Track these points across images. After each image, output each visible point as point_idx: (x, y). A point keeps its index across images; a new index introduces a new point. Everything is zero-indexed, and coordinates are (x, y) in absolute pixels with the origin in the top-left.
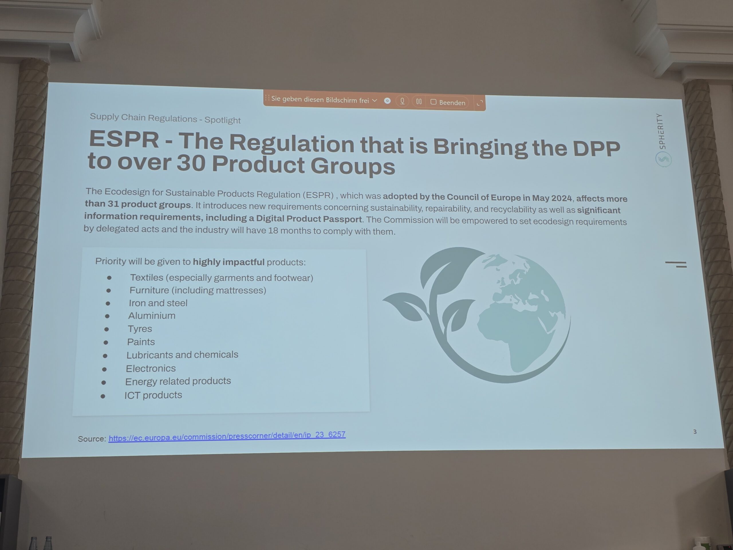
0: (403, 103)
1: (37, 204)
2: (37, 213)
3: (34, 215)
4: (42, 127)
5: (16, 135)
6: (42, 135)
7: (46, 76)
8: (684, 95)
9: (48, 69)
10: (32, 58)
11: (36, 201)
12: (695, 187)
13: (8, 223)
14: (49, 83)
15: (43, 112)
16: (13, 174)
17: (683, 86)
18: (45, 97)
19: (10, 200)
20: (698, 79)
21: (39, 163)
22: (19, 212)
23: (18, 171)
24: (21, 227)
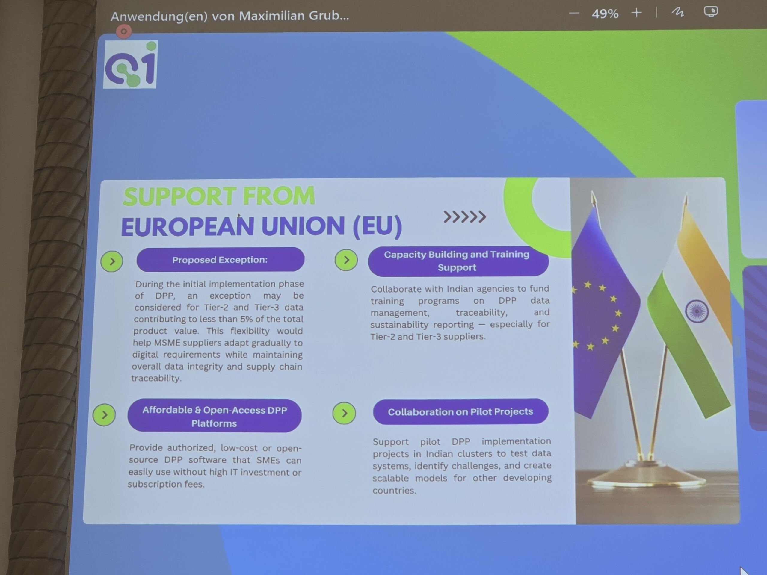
2: (80, 245)
3: (76, 247)
5: (43, 100)
13: (29, 264)
16: (38, 171)
19: (32, 221)
21: (83, 151)
22: (49, 242)
23: (47, 167)
24: (52, 271)
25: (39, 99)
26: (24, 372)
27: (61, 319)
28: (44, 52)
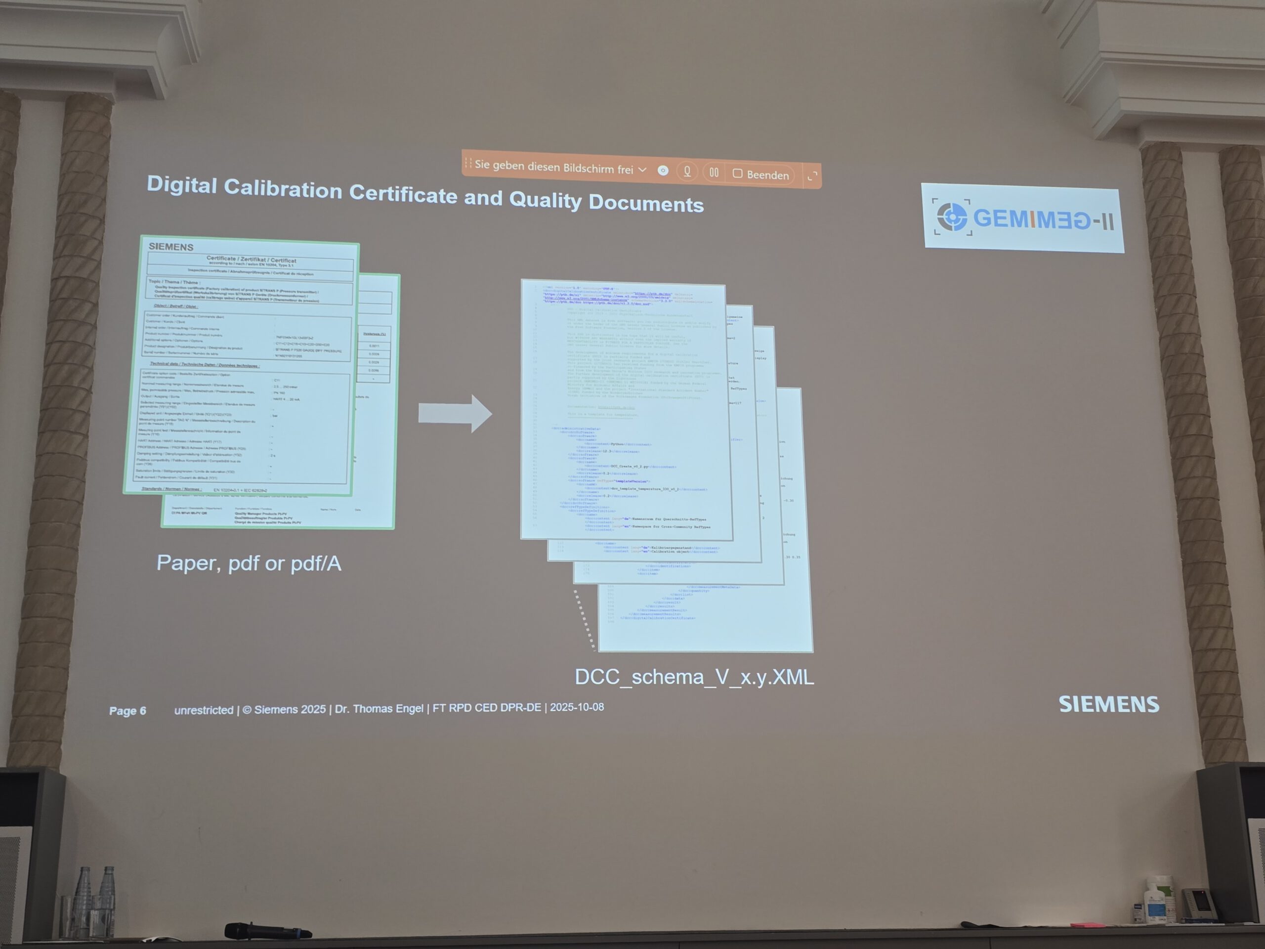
0: (687, 174)
1: (92, 330)
2: (91, 345)
3: (87, 348)
4: (100, 204)
5: (60, 217)
6: (101, 218)
7: (109, 122)
8: (1142, 166)
9: (111, 111)
10: (85, 93)
11: (91, 324)
12: (1159, 316)
13: (45, 361)
15: (103, 181)
16: (54, 280)
17: (1140, 153)
18: (105, 157)
19: (48, 323)
20: (1164, 142)
21: (96, 264)
22: (64, 342)
23: (62, 277)
24: (66, 367)
25: (57, 217)
26: (39, 456)
27: (73, 409)
28: (63, 176)
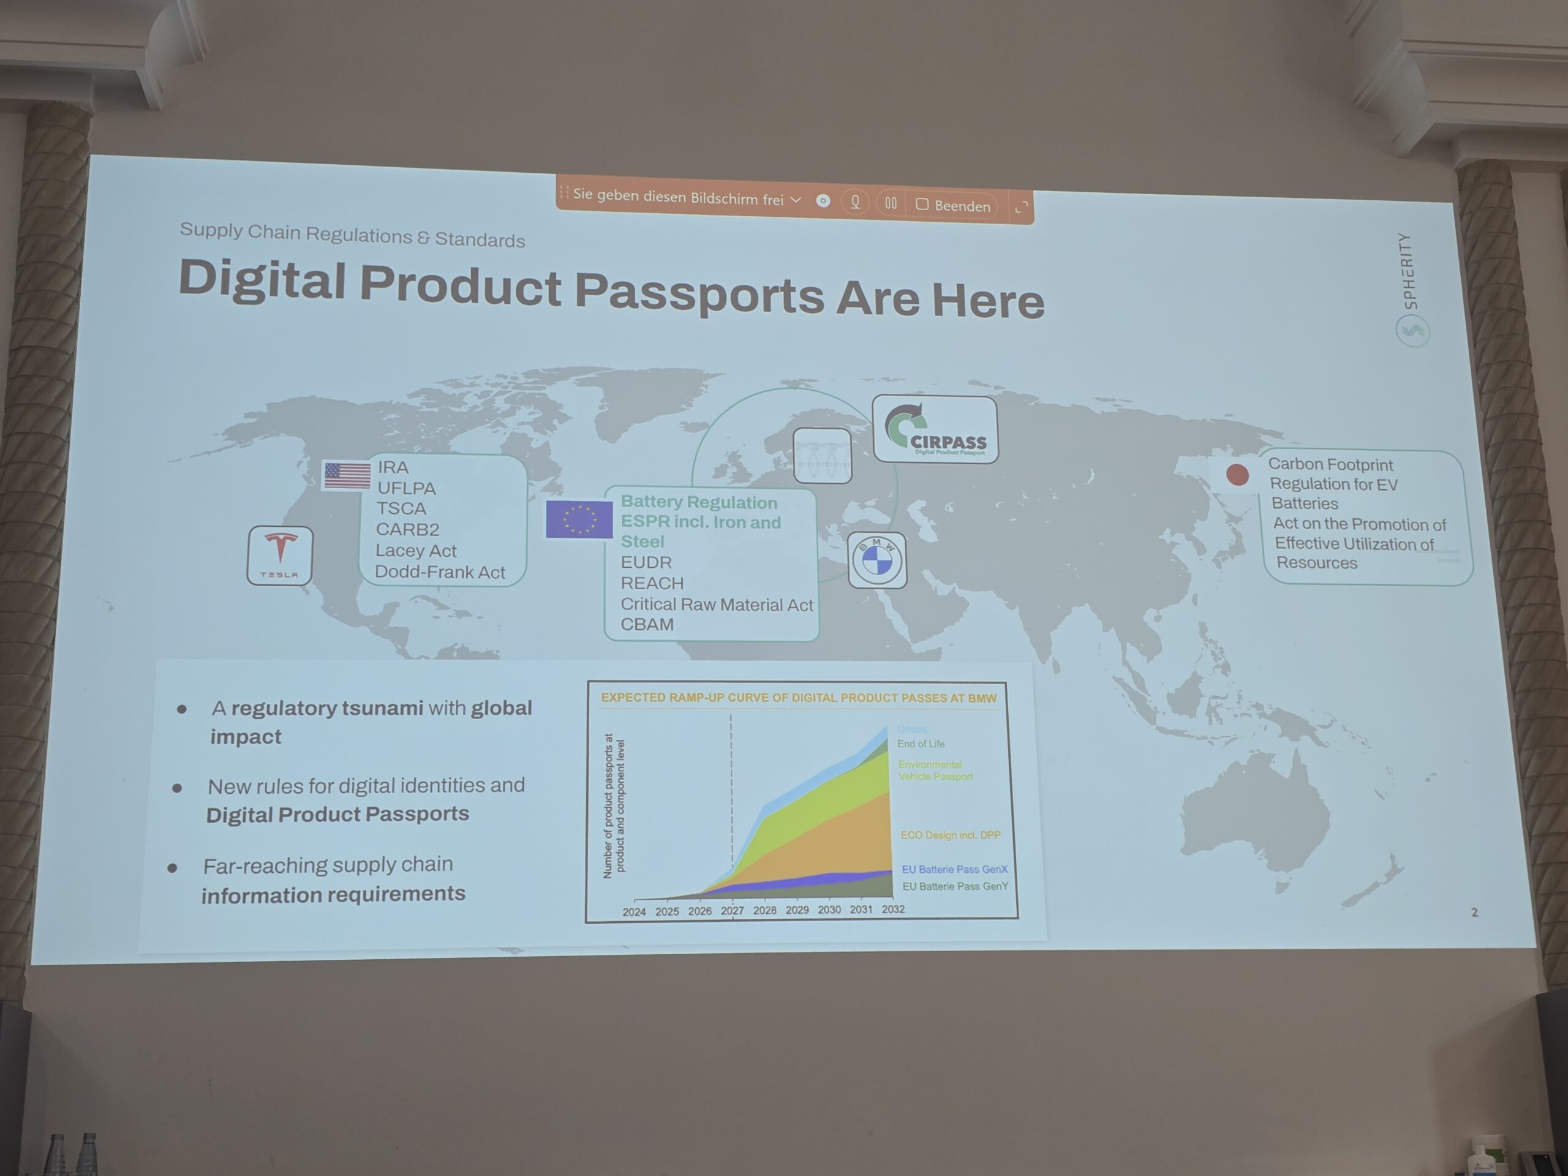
0: (856, 205)
1: (64, 417)
2: (64, 438)
3: (60, 441)
4: (75, 251)
5: (20, 268)
6: (77, 268)
7: (86, 140)
8: (1458, 192)
9: (89, 127)
10: (54, 102)
11: (64, 410)
12: (1480, 392)
14: (92, 156)
15: (77, 219)
16: (14, 351)
17: (1456, 174)
18: (82, 187)
19: (6, 409)
20: (1487, 160)
21: (69, 330)
22: (27, 434)
23: (24, 347)
24: (30, 468)
25: (17, 267)
27: (39, 523)
28: (24, 213)
